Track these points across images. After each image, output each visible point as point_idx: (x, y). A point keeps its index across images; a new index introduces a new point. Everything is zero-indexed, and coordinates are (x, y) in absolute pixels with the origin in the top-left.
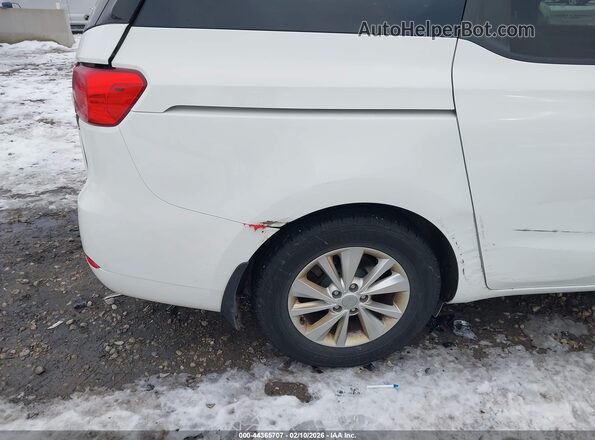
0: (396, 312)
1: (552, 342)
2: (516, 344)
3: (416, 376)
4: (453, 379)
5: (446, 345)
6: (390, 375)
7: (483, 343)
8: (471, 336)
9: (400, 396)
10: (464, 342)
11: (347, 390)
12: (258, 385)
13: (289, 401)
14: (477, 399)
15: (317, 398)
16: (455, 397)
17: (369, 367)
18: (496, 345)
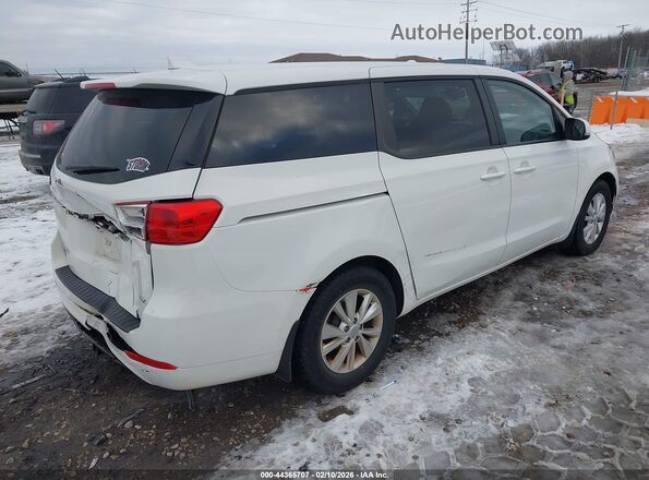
0: (377, 331)
1: (448, 329)
2: (432, 336)
3: (399, 372)
4: (420, 365)
5: (400, 351)
6: (385, 379)
7: (416, 342)
8: (407, 341)
9: (402, 385)
10: (407, 347)
11: (370, 397)
12: (313, 419)
13: (342, 417)
14: (439, 369)
15: (358, 409)
16: (429, 374)
17: (369, 381)
18: (424, 341)
